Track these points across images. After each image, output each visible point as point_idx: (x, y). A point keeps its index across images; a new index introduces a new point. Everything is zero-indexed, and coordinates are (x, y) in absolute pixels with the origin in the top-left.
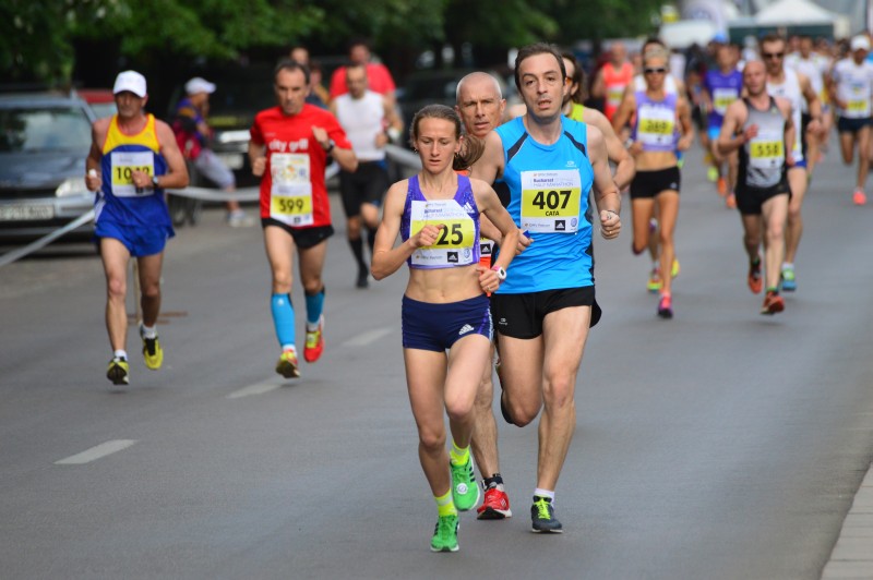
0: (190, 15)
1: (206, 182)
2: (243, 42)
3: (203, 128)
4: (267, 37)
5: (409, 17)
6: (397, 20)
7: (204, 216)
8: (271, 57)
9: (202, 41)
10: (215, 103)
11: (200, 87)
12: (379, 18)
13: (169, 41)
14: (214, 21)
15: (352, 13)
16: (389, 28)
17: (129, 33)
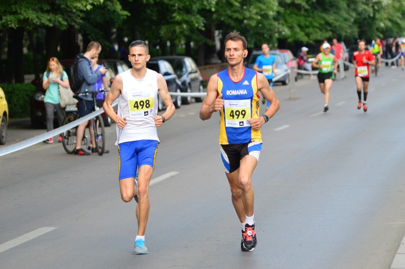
0: (303, 33)
1: (305, 69)
2: (314, 39)
3: (305, 58)
4: (319, 38)
5: (350, 34)
6: (348, 34)
7: (305, 77)
8: (320, 43)
9: (305, 39)
10: (308, 53)
11: (305, 49)
12: (344, 34)
13: (298, 39)
14: (308, 35)
15: (338, 33)
16: (346, 36)
17: (289, 37)
